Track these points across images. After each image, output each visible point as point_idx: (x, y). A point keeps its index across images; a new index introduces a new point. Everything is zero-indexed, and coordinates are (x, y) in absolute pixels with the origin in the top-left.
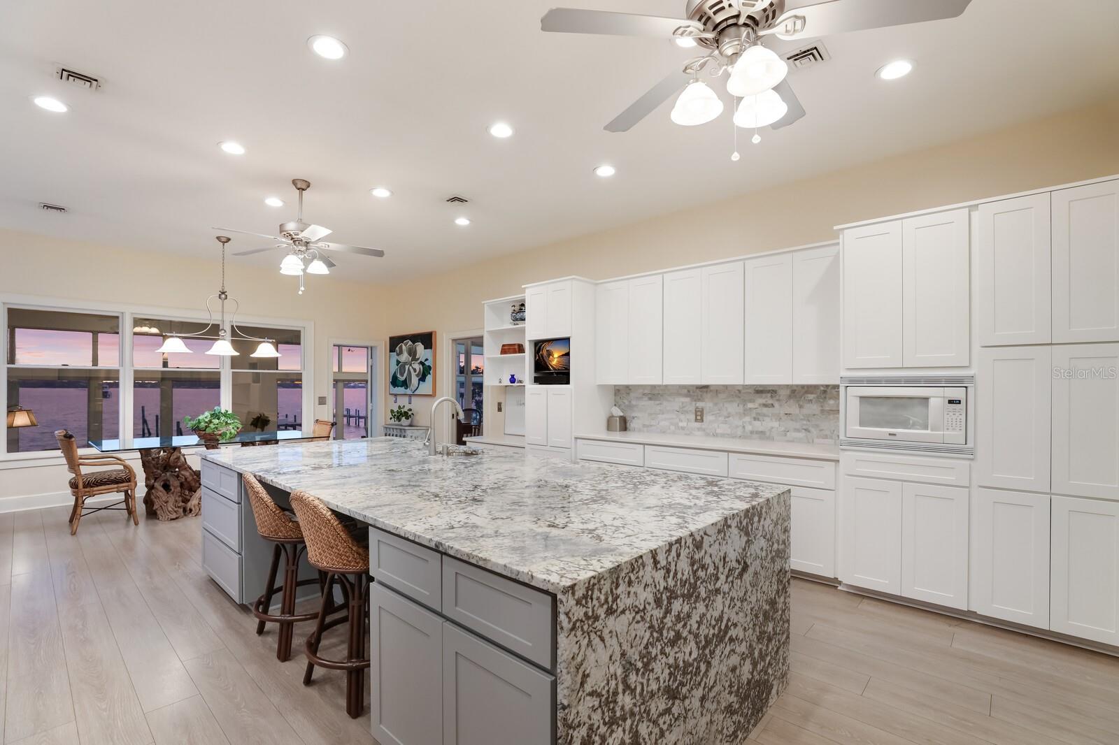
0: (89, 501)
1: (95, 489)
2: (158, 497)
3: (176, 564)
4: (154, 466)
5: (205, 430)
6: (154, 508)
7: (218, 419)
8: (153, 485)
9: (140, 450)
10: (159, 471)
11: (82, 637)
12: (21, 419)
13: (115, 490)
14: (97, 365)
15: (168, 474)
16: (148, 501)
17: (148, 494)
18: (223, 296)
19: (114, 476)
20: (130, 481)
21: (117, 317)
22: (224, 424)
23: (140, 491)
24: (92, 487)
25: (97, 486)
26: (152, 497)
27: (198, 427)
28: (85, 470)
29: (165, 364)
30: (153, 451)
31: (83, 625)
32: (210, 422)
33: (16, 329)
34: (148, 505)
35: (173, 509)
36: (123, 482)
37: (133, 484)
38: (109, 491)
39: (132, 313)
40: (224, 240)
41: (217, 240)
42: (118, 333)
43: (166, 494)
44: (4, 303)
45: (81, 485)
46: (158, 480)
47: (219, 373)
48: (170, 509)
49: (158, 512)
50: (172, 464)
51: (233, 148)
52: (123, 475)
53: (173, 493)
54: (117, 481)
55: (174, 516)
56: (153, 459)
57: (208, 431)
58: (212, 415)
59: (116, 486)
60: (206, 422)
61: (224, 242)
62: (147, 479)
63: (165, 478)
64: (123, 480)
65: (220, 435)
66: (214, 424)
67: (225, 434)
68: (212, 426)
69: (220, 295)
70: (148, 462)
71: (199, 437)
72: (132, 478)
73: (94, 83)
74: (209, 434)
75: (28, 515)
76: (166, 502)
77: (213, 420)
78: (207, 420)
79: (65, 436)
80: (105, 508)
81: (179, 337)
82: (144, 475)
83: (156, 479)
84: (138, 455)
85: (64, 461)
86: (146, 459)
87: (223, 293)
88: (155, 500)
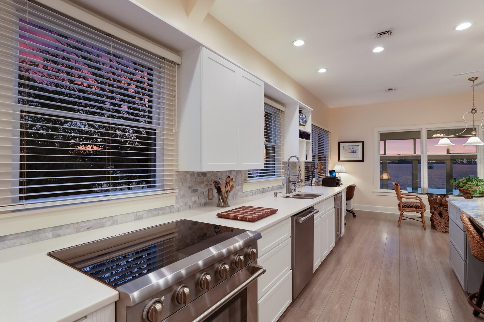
0: (404, 214)
1: (407, 209)
2: (435, 219)
3: (438, 255)
4: (435, 203)
5: (463, 188)
6: (434, 224)
7: (472, 182)
8: (434, 213)
9: (428, 194)
10: (437, 206)
11: (388, 271)
12: (385, 176)
13: (416, 211)
14: (416, 154)
15: (442, 208)
16: (432, 220)
17: (432, 216)
18: (474, 111)
19: (415, 205)
20: (422, 208)
21: (420, 131)
22: (476, 185)
23: (428, 214)
24: (406, 208)
25: (408, 208)
26: (433, 218)
27: (458, 185)
28: (404, 200)
29: (448, 152)
30: (434, 195)
31: (390, 266)
32: (467, 183)
33: (386, 141)
34: (432, 222)
35: (444, 227)
36: (419, 208)
37: (423, 210)
38: (413, 211)
39: (426, 128)
40: (473, 79)
41: (469, 81)
42: (420, 139)
43: (440, 218)
44: (378, 131)
45: (401, 206)
46: (436, 210)
47: (476, 156)
48: (442, 226)
49: (436, 226)
50: (443, 203)
51: (464, 26)
52: (419, 205)
53: (444, 218)
54: (416, 207)
55: (444, 230)
56: (434, 199)
57: (465, 188)
58: (467, 180)
59: (415, 209)
60: (463, 183)
61: (473, 81)
62: (431, 209)
63: (440, 210)
64: (419, 207)
65: (473, 191)
66: (469, 185)
67: (476, 191)
68: (467, 185)
69: (471, 111)
70: (432, 200)
71: (460, 191)
72: (423, 207)
73: (389, 32)
74: (466, 190)
75: (386, 215)
76: (440, 222)
77: (468, 183)
78: (463, 182)
79: (395, 184)
80: (412, 219)
81: (447, 138)
82: (429, 207)
83: (435, 210)
84: (426, 196)
85: (396, 195)
86: (431, 199)
87: (474, 110)
88: (435, 220)
